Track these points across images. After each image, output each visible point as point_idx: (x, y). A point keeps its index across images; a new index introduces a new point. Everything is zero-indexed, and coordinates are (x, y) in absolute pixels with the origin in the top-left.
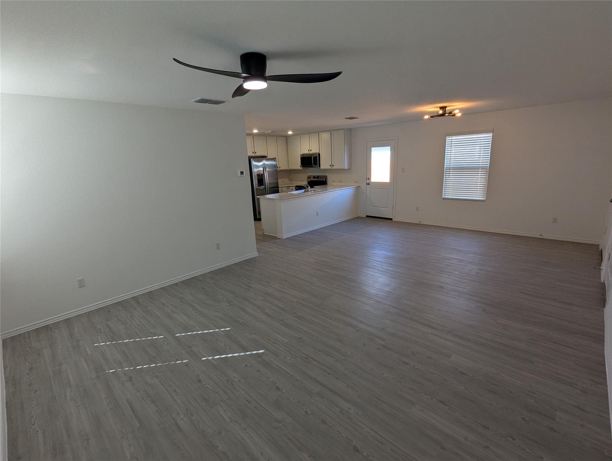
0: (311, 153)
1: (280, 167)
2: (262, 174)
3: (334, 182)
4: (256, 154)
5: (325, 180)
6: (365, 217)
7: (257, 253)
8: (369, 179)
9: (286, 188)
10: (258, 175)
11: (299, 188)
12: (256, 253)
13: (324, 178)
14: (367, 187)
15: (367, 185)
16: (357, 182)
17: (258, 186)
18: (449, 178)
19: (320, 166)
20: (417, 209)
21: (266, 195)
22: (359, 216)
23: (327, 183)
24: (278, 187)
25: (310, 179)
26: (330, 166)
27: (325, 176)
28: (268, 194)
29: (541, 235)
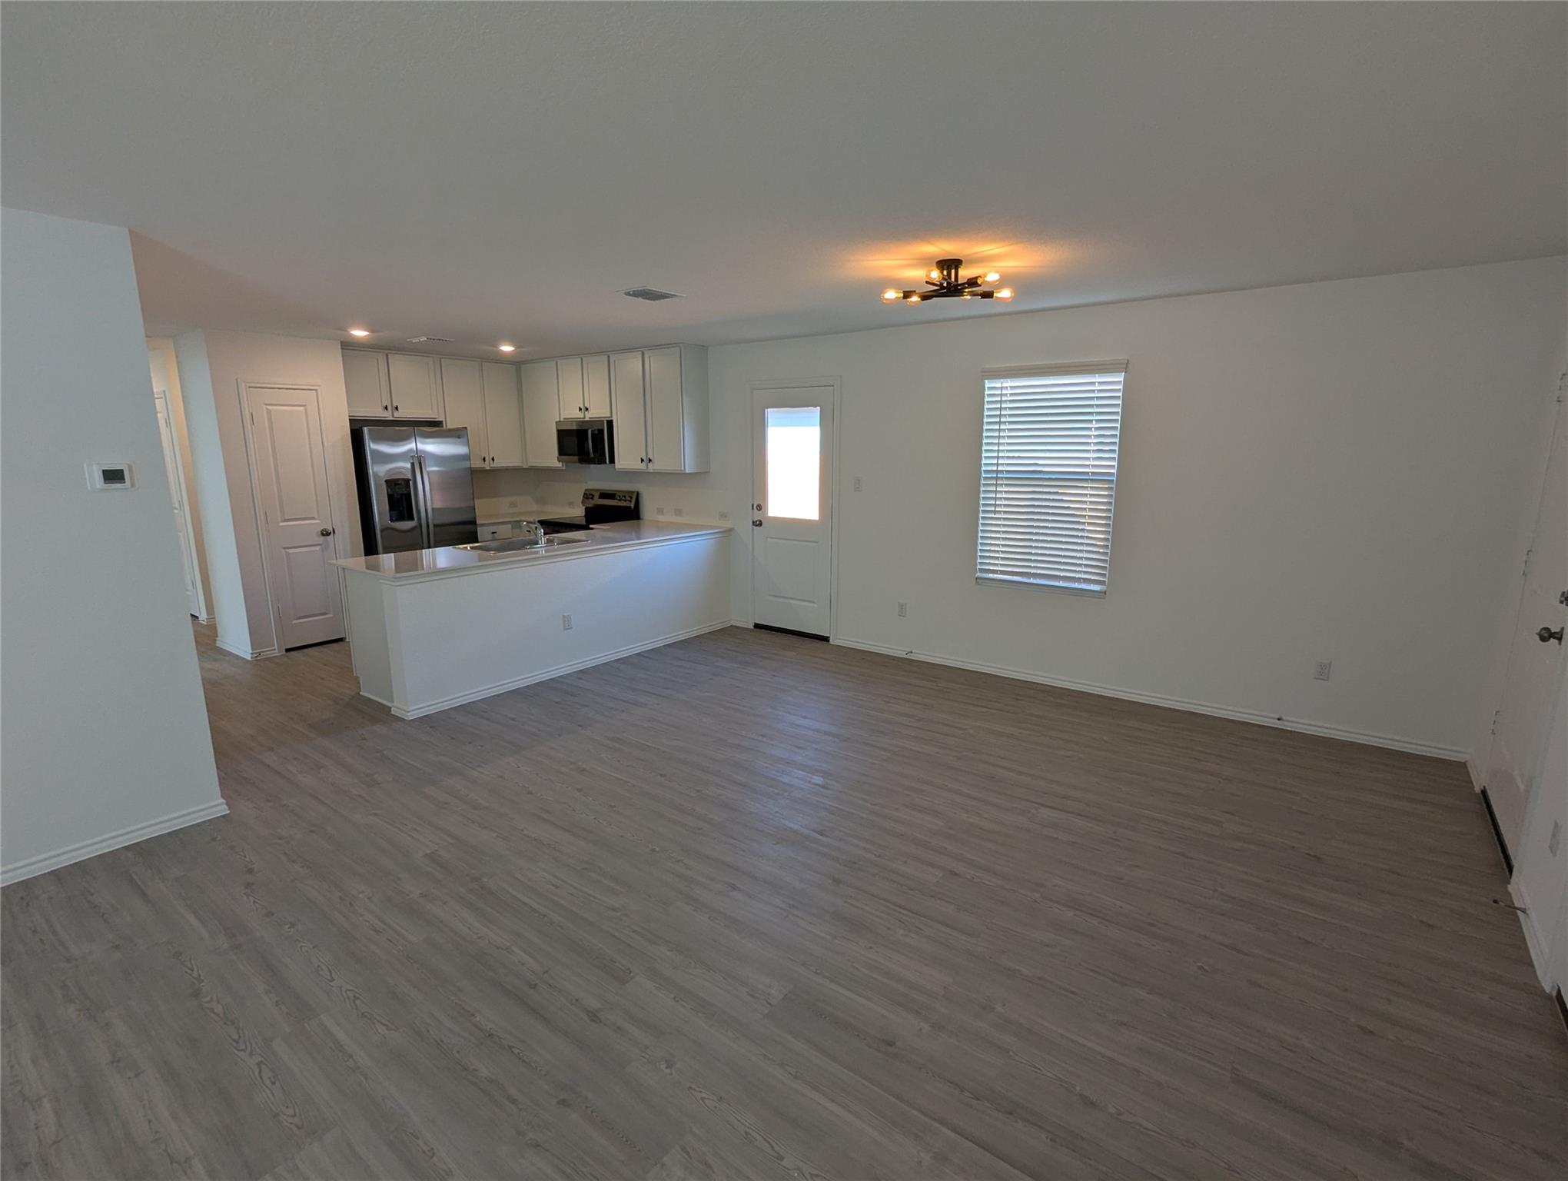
0: (587, 419)
1: (493, 459)
2: (407, 481)
3: (660, 511)
4: (397, 414)
5: (632, 505)
6: (752, 628)
7: (224, 801)
8: (759, 507)
9: (510, 526)
10: (392, 484)
11: (553, 527)
12: (216, 803)
13: (631, 498)
14: (755, 532)
15: (754, 527)
16: (726, 517)
17: (391, 520)
18: (995, 512)
19: (612, 461)
20: (902, 610)
21: (423, 548)
22: (733, 623)
23: (641, 516)
24: (474, 522)
25: (592, 498)
26: (642, 460)
27: (633, 492)
28: (429, 547)
29: (1279, 719)
